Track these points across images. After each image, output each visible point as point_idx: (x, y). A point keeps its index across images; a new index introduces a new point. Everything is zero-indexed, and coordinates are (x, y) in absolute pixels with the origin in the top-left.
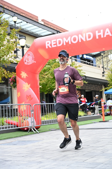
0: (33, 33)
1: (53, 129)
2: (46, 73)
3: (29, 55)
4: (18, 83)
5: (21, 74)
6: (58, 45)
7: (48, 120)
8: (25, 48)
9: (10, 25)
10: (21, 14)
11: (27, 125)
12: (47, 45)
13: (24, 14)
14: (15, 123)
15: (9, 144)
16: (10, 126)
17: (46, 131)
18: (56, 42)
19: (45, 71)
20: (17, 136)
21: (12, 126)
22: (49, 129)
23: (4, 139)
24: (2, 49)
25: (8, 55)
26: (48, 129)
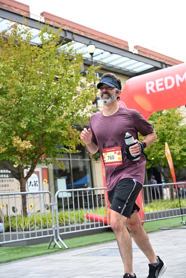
0: (120, 69)
1: (166, 227)
6: (168, 87)
7: (156, 211)
9: (84, 60)
10: (101, 41)
12: (148, 89)
13: (105, 39)
14: (101, 218)
15: (95, 254)
16: (95, 223)
17: (154, 231)
18: (163, 82)
20: (107, 240)
21: (97, 223)
22: (159, 227)
23: (86, 246)
24: (75, 99)
25: (85, 109)
26: (156, 228)
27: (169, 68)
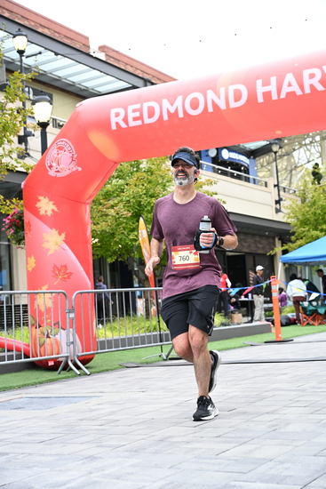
0: (73, 85)
1: (132, 363)
2: (111, 202)
3: (61, 148)
4: (30, 230)
5: (38, 205)
6: (147, 121)
7: (116, 337)
8: (49, 129)
9: (7, 63)
10: (40, 30)
11: (55, 351)
12: (113, 120)
13: (48, 29)
14: (19, 345)
16: (6, 354)
17: (112, 370)
18: (140, 110)
19: (108, 196)
20: (26, 383)
21: (10, 353)
22: (121, 362)
26: (116, 364)
27: (150, 88)
